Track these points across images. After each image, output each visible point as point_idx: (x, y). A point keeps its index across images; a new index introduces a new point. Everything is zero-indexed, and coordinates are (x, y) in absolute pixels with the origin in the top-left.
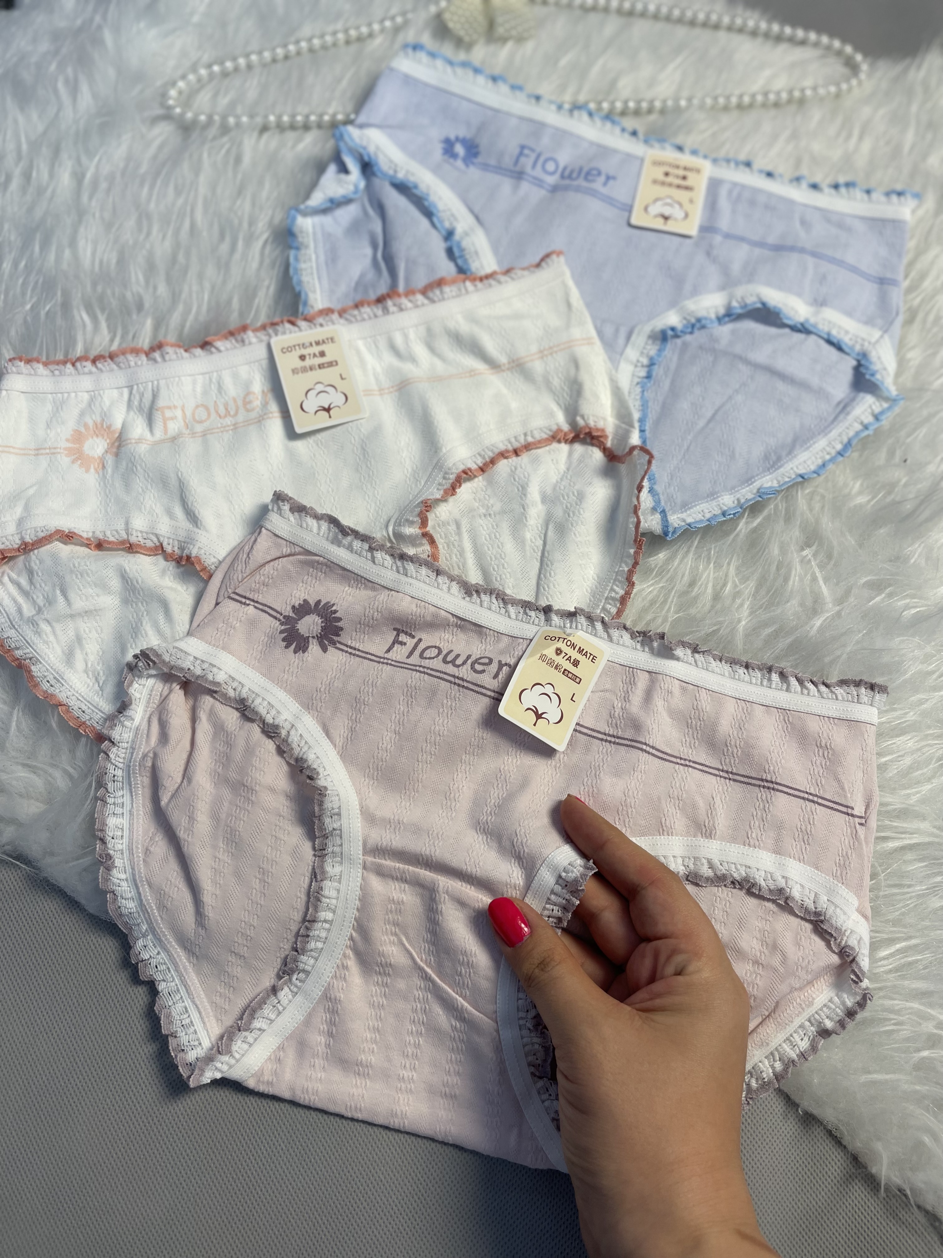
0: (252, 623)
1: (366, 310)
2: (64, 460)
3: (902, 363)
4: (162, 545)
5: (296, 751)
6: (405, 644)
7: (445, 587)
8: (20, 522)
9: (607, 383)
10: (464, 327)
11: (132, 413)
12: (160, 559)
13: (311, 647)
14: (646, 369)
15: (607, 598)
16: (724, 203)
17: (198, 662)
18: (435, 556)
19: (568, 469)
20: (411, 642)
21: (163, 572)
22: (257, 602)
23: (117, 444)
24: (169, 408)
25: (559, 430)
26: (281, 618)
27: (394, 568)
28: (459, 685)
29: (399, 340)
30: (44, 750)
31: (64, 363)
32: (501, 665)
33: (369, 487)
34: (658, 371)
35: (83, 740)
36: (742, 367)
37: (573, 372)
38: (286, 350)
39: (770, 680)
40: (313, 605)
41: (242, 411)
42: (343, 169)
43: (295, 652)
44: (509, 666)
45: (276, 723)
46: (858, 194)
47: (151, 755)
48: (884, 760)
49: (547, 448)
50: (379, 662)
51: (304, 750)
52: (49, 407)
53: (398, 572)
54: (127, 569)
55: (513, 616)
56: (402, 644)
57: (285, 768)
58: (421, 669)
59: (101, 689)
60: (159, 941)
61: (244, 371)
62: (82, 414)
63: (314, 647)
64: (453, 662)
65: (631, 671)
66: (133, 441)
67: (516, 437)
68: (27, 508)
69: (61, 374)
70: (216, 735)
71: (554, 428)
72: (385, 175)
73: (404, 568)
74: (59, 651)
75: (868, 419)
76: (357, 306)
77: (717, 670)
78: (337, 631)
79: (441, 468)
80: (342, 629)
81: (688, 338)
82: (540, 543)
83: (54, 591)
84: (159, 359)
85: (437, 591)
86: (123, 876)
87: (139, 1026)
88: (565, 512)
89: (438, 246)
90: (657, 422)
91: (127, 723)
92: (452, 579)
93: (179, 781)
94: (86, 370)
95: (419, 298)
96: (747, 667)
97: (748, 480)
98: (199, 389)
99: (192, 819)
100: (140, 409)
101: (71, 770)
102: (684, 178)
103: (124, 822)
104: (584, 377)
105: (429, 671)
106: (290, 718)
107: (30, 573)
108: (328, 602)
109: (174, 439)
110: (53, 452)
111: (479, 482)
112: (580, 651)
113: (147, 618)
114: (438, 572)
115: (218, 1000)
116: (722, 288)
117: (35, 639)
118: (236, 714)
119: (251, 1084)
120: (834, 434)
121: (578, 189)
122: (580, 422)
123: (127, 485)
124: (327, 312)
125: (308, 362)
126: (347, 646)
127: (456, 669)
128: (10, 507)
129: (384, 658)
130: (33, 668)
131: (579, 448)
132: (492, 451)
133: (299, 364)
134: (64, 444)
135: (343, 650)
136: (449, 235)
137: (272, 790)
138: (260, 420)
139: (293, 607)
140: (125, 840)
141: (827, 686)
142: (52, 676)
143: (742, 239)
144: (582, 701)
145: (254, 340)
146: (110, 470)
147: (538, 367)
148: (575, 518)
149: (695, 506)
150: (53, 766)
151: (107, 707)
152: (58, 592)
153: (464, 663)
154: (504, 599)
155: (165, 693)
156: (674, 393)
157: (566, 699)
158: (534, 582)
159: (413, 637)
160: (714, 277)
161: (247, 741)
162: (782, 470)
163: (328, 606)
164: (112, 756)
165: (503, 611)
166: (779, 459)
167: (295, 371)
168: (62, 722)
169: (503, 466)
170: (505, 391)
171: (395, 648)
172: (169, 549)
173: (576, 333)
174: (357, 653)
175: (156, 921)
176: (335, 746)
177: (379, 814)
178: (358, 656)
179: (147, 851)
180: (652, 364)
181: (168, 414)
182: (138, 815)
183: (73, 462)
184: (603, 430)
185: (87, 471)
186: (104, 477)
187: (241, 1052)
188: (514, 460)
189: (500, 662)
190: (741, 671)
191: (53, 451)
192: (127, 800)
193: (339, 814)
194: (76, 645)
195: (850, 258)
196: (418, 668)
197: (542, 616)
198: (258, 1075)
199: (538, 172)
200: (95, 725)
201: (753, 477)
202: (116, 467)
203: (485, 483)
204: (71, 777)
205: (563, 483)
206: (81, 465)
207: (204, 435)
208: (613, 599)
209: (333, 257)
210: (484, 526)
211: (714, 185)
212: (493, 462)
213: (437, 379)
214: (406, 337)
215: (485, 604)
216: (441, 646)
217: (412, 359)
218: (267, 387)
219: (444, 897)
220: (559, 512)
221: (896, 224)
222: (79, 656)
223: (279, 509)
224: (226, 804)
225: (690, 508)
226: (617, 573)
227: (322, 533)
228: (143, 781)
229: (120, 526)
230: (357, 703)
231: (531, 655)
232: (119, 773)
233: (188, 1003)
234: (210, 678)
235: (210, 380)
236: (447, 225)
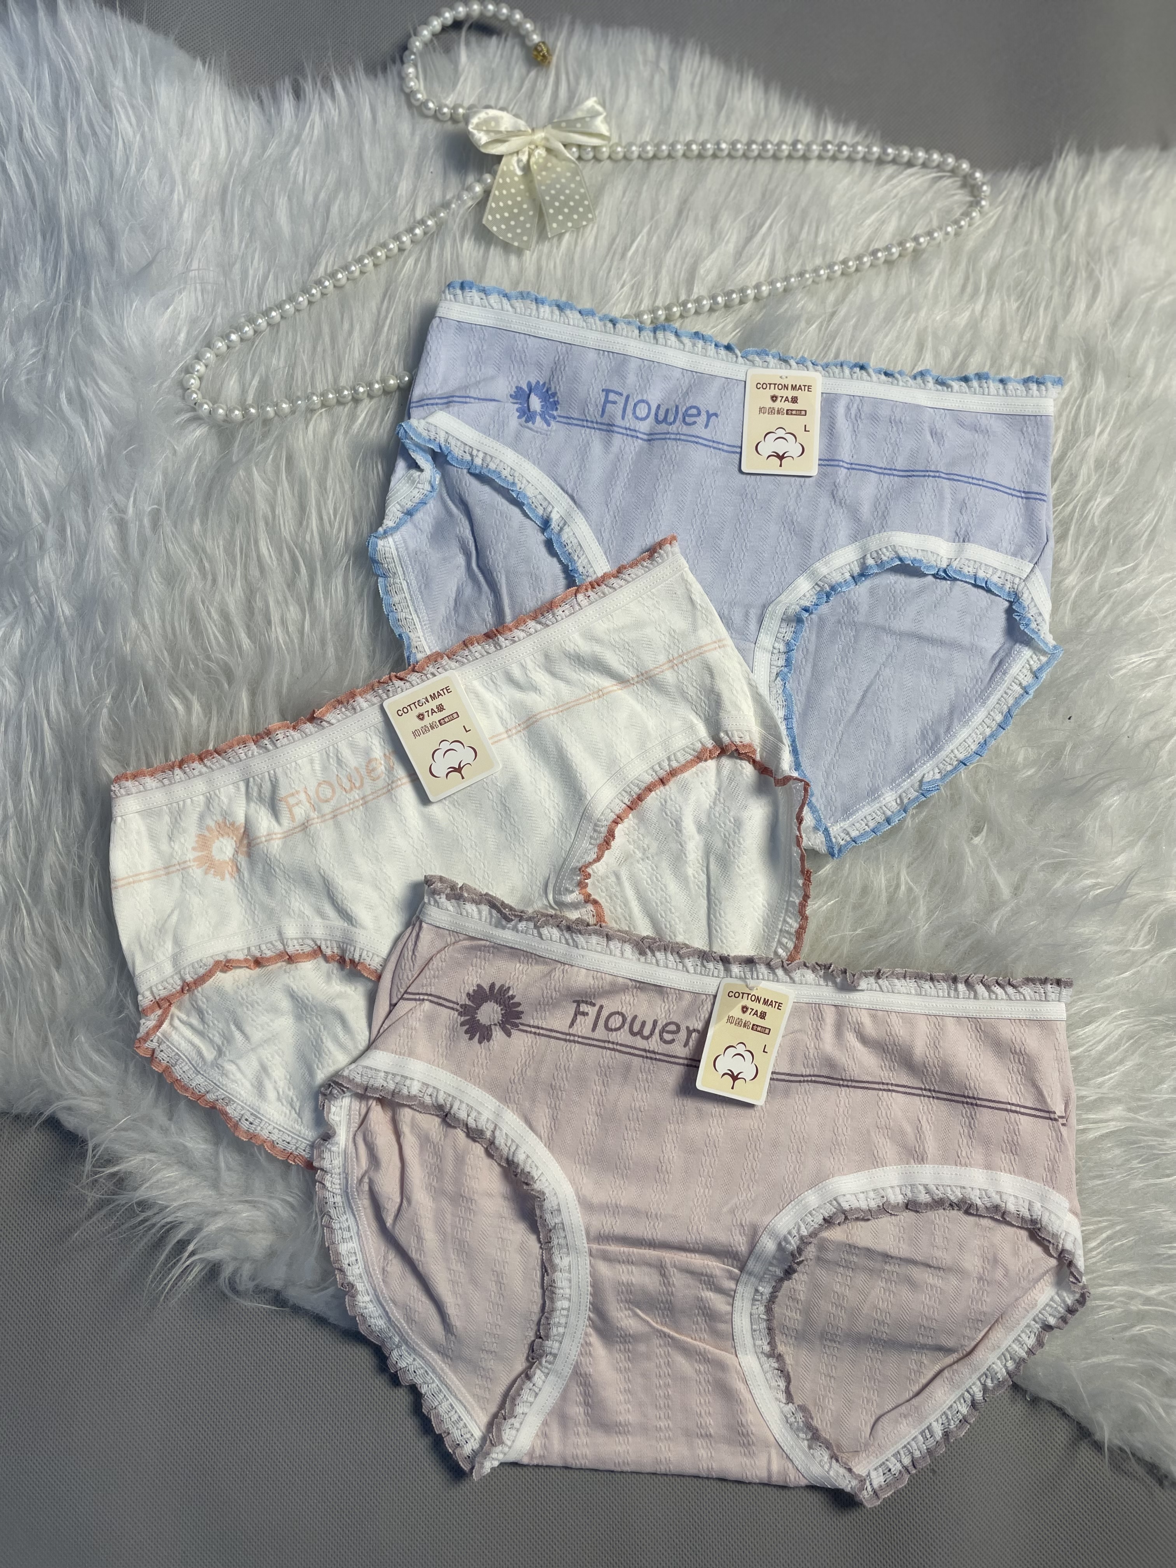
0: (430, 1019)
1: (477, 648)
2: (197, 873)
3: (1057, 598)
4: (320, 947)
5: (505, 1151)
6: (587, 1014)
7: (618, 952)
8: (175, 959)
9: (746, 688)
10: (585, 647)
11: (252, 805)
12: (321, 960)
13: (494, 1034)
14: (784, 656)
15: (781, 931)
16: (843, 425)
17: (390, 1076)
18: (600, 917)
19: (719, 789)
20: (592, 1011)
21: (329, 977)
22: (431, 995)
23: (245, 842)
24: (293, 795)
25: (704, 749)
26: (458, 1007)
27: (563, 941)
28: (651, 1058)
29: (517, 673)
30: (258, 1184)
31: (172, 768)
32: (689, 1032)
33: (517, 845)
34: (797, 655)
35: (294, 1169)
36: (887, 638)
37: (708, 681)
38: (402, 712)
39: (956, 990)
40: (487, 989)
41: (367, 781)
42: (413, 465)
43: (480, 1042)
44: (698, 1031)
45: (480, 1127)
46: (993, 386)
47: (366, 1180)
48: (1074, 1053)
49: (694, 769)
50: (565, 1040)
51: (512, 1150)
52: (167, 819)
53: (568, 944)
54: (295, 988)
55: (691, 970)
56: (585, 1014)
57: (497, 1170)
58: (611, 1046)
59: (299, 1115)
60: (413, 1350)
61: (360, 738)
62: (202, 818)
63: (498, 1034)
64: (640, 1033)
65: (816, 1010)
66: (263, 839)
67: (659, 764)
68: (177, 942)
69: (171, 784)
70: (422, 1147)
71: (699, 746)
72: (461, 462)
73: (573, 940)
74: (247, 1084)
75: (1027, 680)
76: (466, 644)
77: (903, 990)
78: (518, 1015)
79: (590, 819)
80: (522, 1012)
81: (824, 609)
82: (703, 877)
83: (228, 1025)
84: (270, 747)
85: (611, 958)
86: (367, 1298)
87: (410, 1425)
88: (724, 842)
89: (536, 539)
90: (804, 714)
91: (334, 1149)
92: (623, 941)
93: (399, 1200)
94: (196, 772)
95: (532, 624)
96: (932, 979)
97: (908, 769)
98: (317, 767)
99: (420, 1239)
100: (261, 799)
101: (290, 1199)
102: (795, 400)
103: (353, 1245)
104: (722, 687)
105: (619, 1047)
106: (491, 1117)
107: (200, 1013)
108: (502, 986)
109: (305, 827)
110: (184, 868)
111: (630, 821)
112: (766, 1002)
113: (325, 1033)
114: (609, 938)
115: (478, 1391)
116: (854, 538)
117: (224, 1081)
118: (437, 1120)
119: (525, 1460)
120: (992, 701)
121: (678, 438)
122: (726, 740)
123: (269, 887)
124: (434, 658)
125: (428, 720)
126: (529, 1026)
127: (645, 1042)
128: (159, 945)
129: (569, 1034)
130: (229, 1109)
131: (727, 763)
132: (638, 786)
133: (419, 724)
134: (191, 855)
135: (526, 1031)
136: (545, 524)
137: (490, 1195)
138: (390, 789)
139: (468, 994)
140: (361, 1264)
141: (1014, 986)
142: (248, 1114)
143: (867, 468)
144: (774, 1051)
145: (365, 705)
146: (246, 874)
147: (669, 677)
148: (736, 849)
149: (857, 810)
150: (270, 1198)
151: (309, 1134)
152: (233, 1027)
153: (652, 1033)
154: (679, 951)
155: (363, 1111)
156: (818, 679)
157: (758, 1053)
158: (704, 922)
159: (594, 1005)
160: (843, 527)
161: (455, 1148)
162: (943, 754)
163: (503, 990)
164: (328, 1184)
165: (680, 966)
166: (937, 739)
167: (416, 734)
168: (271, 1158)
169: (652, 800)
170: (638, 708)
171: (578, 1021)
172: (328, 952)
173: (705, 635)
174: (542, 1032)
175: (407, 1333)
176: (541, 1138)
177: (595, 1201)
178: (543, 1035)
179: (384, 1271)
180: (789, 650)
181: (292, 801)
182: (366, 1236)
183: (206, 873)
184: (750, 746)
185: (223, 879)
186: (242, 881)
187: (512, 1438)
188: (661, 791)
189: (688, 1028)
190: (927, 985)
191: (183, 866)
192: (351, 1222)
193: (559, 1210)
194: (264, 1075)
195: (990, 474)
196: (606, 1045)
197: (721, 966)
198: (531, 1453)
199: (630, 421)
200: (303, 1153)
201: (912, 765)
202: (252, 871)
203: (636, 821)
204: (292, 1207)
205: (717, 809)
206: (215, 875)
207: (335, 816)
208: (787, 932)
209: (426, 581)
210: (643, 870)
211: (829, 401)
212: (640, 798)
213: (566, 708)
214: (523, 667)
215: (661, 963)
216: (624, 1011)
217: (535, 689)
218: (388, 750)
219: (673, 1271)
220: (718, 844)
221: (1038, 420)
222: (269, 1086)
223: (436, 901)
224: (448, 1216)
225: (851, 814)
226: (788, 902)
227: (483, 919)
228: (363, 1204)
229: (274, 937)
230: (553, 1089)
231: (719, 1019)
232: (338, 1199)
233: (452, 1400)
234: (405, 1091)
235: (328, 755)
236: (540, 511)
